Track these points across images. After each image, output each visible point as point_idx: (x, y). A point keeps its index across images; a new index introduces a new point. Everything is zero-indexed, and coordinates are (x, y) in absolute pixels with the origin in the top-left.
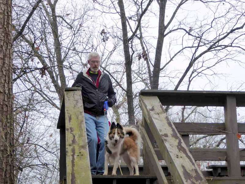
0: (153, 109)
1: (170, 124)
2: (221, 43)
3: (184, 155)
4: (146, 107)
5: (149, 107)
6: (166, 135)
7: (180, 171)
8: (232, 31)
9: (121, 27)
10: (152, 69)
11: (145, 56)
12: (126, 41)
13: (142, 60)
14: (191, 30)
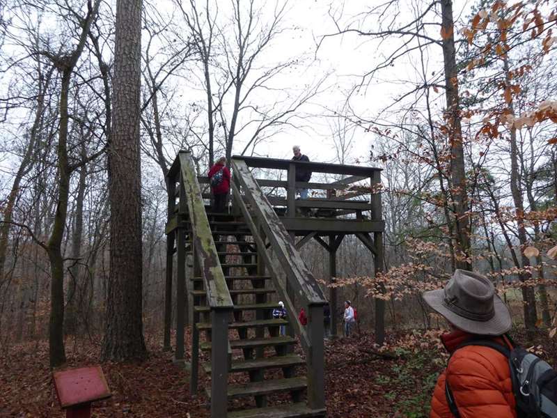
0: (242, 170)
1: (254, 181)
2: (279, 120)
3: (265, 203)
4: (237, 168)
5: (239, 168)
6: (252, 189)
7: (264, 214)
8: (287, 112)
9: (207, 102)
10: (228, 134)
11: (224, 124)
12: (210, 113)
13: (222, 127)
14: (257, 108)
